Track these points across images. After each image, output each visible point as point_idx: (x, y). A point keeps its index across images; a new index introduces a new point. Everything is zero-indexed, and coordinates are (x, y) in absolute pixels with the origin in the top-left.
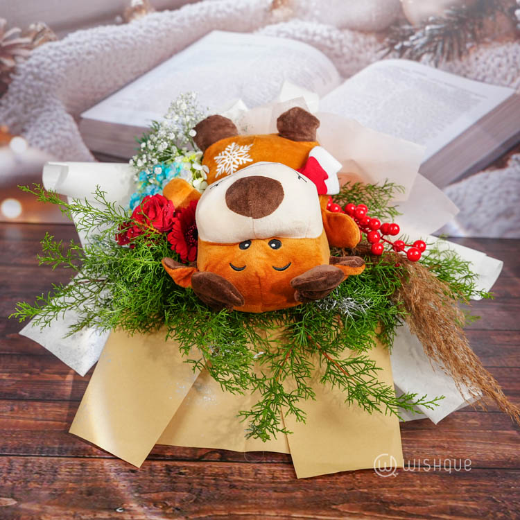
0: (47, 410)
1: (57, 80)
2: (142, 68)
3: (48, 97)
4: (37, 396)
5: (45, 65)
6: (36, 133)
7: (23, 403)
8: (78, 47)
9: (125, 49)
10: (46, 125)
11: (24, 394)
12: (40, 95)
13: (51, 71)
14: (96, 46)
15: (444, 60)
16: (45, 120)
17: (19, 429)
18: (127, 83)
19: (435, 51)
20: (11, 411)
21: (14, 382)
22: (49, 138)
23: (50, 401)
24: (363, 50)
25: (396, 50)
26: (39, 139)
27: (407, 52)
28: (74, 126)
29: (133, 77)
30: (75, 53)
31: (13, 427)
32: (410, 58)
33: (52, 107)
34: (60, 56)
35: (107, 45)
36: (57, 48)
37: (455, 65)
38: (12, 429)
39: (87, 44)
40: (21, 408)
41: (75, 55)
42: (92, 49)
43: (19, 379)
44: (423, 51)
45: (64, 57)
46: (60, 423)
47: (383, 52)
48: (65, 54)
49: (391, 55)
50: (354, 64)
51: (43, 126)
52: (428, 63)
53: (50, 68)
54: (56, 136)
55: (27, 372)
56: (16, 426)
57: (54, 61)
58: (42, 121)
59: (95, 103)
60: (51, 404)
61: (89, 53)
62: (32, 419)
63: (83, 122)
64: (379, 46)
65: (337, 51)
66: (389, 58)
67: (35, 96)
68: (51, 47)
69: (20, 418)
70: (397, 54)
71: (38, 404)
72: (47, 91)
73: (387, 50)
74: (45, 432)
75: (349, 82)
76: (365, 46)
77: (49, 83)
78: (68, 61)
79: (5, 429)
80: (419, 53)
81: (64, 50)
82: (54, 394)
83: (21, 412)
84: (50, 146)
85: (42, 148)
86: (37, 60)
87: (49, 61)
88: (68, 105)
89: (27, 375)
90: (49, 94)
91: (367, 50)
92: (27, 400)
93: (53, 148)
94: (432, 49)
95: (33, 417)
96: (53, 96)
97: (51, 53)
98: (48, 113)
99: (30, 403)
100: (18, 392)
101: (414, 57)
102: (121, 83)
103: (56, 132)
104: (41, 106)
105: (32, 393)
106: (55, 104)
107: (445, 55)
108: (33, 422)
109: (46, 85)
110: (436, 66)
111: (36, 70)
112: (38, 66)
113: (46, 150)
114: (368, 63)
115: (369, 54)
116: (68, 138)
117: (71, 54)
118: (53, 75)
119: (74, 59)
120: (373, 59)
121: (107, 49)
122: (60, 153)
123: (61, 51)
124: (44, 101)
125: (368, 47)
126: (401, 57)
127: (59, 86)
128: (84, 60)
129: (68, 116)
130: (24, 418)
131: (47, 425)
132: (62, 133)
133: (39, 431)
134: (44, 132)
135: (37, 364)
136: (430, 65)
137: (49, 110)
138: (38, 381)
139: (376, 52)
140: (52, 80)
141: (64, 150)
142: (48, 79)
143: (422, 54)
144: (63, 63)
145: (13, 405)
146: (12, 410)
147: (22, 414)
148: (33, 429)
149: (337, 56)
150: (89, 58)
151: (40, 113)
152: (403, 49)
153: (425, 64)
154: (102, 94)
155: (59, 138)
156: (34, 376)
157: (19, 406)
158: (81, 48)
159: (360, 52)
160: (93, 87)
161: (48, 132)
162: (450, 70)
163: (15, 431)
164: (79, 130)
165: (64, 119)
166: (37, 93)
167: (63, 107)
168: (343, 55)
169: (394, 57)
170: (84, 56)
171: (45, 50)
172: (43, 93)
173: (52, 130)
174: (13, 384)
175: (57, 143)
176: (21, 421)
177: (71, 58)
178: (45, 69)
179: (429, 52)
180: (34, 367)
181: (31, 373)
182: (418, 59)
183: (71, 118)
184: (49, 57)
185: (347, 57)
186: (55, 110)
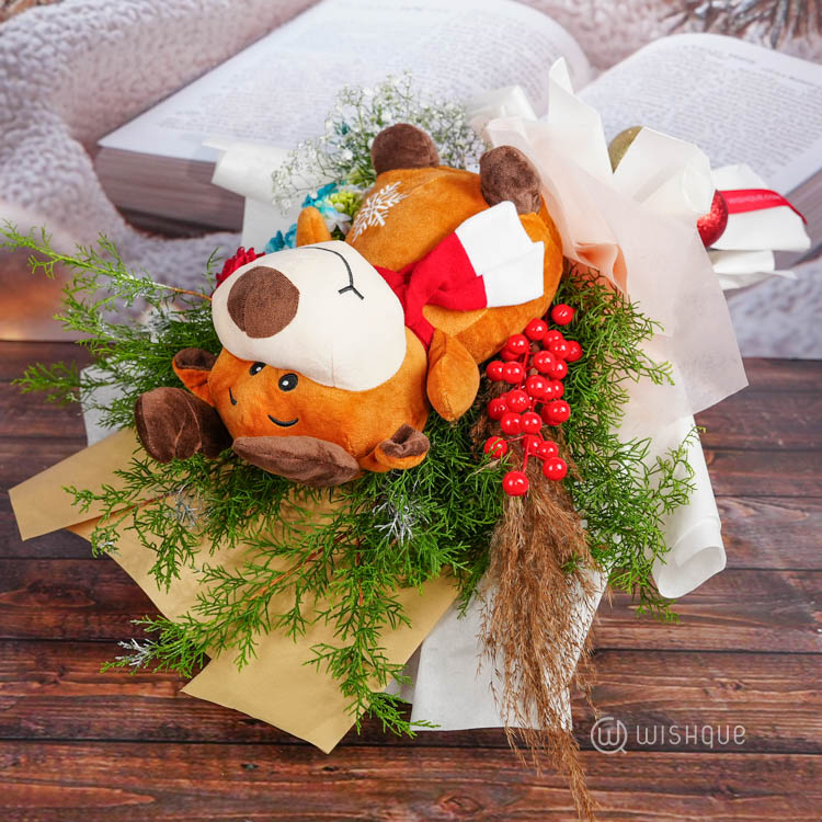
0: (81, 761)
1: (52, 78)
2: (215, 54)
3: (35, 109)
4: (59, 732)
5: (29, 49)
6: (14, 176)
7: (35, 749)
8: (93, 14)
9: (181, 18)
10: (33, 162)
11: (34, 727)
12: (21, 105)
13: (41, 60)
14: (125, 14)
15: (790, 34)
16: (31, 152)
17: (32, 806)
18: (186, 84)
19: (772, 18)
20: (14, 765)
21: (13, 703)
22: (39, 185)
23: (84, 742)
24: (635, 16)
25: (698, 17)
26: (20, 186)
27: (719, 21)
28: (87, 163)
29: (195, 70)
30: (86, 27)
31: (23, 801)
32: (725, 32)
33: (43, 128)
34: (58, 32)
35: (146, 11)
36: (51, 17)
37: (810, 43)
38: (20, 806)
39: (109, 10)
40: (32, 760)
41: (86, 30)
42: (117, 18)
43: (22, 695)
44: (749, 18)
45: (66, 34)
46: (108, 790)
47: (673, 21)
48: (68, 28)
49: (687, 25)
50: (616, 43)
51: (26, 162)
52: (758, 40)
53: (38, 54)
54: (52, 181)
55: (34, 679)
56: (27, 799)
57: (46, 42)
58: (25, 154)
59: (125, 119)
60: (86, 750)
61: (113, 27)
62: (53, 783)
63: (101, 155)
64: (667, 9)
65: (586, 19)
66: (684, 32)
67: (10, 107)
68: (39, 17)
69: (32, 781)
70: (700, 24)
71: (63, 750)
72: (34, 99)
73: (680, 16)
74: (80, 809)
75: (607, 76)
76: (638, 10)
77: (38, 83)
78: (72, 42)
79: (8, 806)
80: (742, 22)
81: (65, 20)
82: (89, 726)
83: (32, 768)
84: (41, 199)
85: (26, 204)
86: (14, 39)
87: (36, 41)
88: (73, 125)
89: (36, 685)
90: (37, 104)
91: (643, 17)
92: (39, 741)
93: (46, 203)
94: (767, 14)
95: (57, 778)
96: (45, 107)
97: (41, 26)
98: (36, 139)
99: (47, 747)
100: (24, 724)
101: (733, 28)
102: (174, 82)
103: (52, 173)
104: (24, 127)
105: (49, 725)
106: (50, 123)
107: (792, 25)
108: (57, 789)
109: (32, 87)
110: (774, 45)
111: (12, 59)
112: (15, 52)
113: (33, 206)
114: (645, 41)
115: (646, 24)
116: (75, 185)
117: (78, 29)
118: (44, 67)
119: (85, 38)
120: (654, 34)
121: (147, 18)
122: (60, 212)
123: (59, 23)
124: (27, 117)
125: (644, 10)
126: (705, 30)
127: (58, 88)
128: (103, 39)
129: (73, 144)
130: (40, 781)
131: (83, 794)
132: (63, 175)
133: (70, 809)
134: (28, 174)
135: (53, 661)
136: (764, 45)
137: (37, 133)
138: (58, 699)
139: (660, 20)
140: (44, 79)
141: (66, 208)
142: (36, 76)
143: (748, 24)
144: (64, 46)
145: (16, 752)
146: (16, 764)
147: (35, 772)
148: (59, 805)
149: (585, 28)
150: (111, 35)
151: (22, 138)
152: (711, 14)
153: (752, 41)
154: (139, 102)
155: (58, 185)
156: (48, 687)
157: (28, 755)
158: (96, 18)
159: (629, 20)
160: (120, 90)
161: (37, 174)
162: (801, 53)
163: (26, 811)
164: (95, 169)
165: (67, 149)
166: (15, 101)
167: (64, 127)
168: (597, 26)
169: (694, 30)
170: (104, 32)
171: (28, 22)
172: (27, 102)
173: (45, 169)
174: (12, 706)
175: (53, 194)
176: (36, 787)
177: (78, 35)
178: (28, 56)
179: (761, 19)
180: (47, 667)
181: (42, 680)
182: (740, 33)
183: (81, 148)
184: (36, 34)
185: (605, 31)
186: (50, 132)
